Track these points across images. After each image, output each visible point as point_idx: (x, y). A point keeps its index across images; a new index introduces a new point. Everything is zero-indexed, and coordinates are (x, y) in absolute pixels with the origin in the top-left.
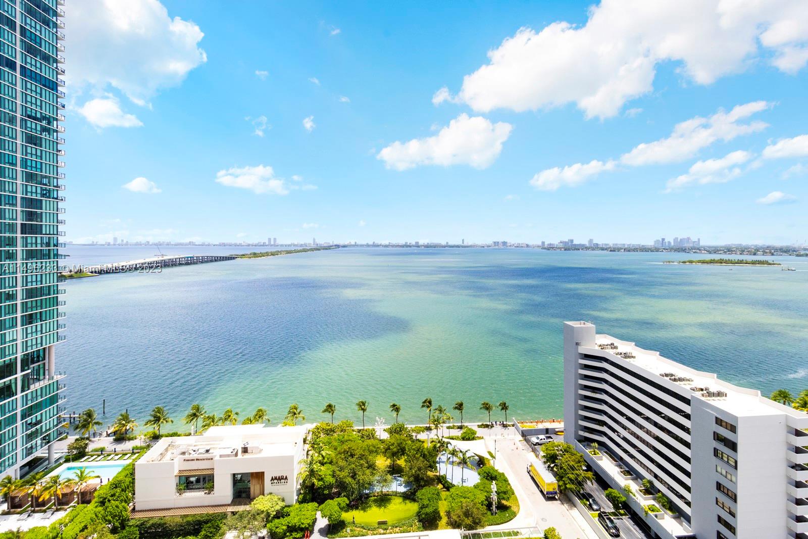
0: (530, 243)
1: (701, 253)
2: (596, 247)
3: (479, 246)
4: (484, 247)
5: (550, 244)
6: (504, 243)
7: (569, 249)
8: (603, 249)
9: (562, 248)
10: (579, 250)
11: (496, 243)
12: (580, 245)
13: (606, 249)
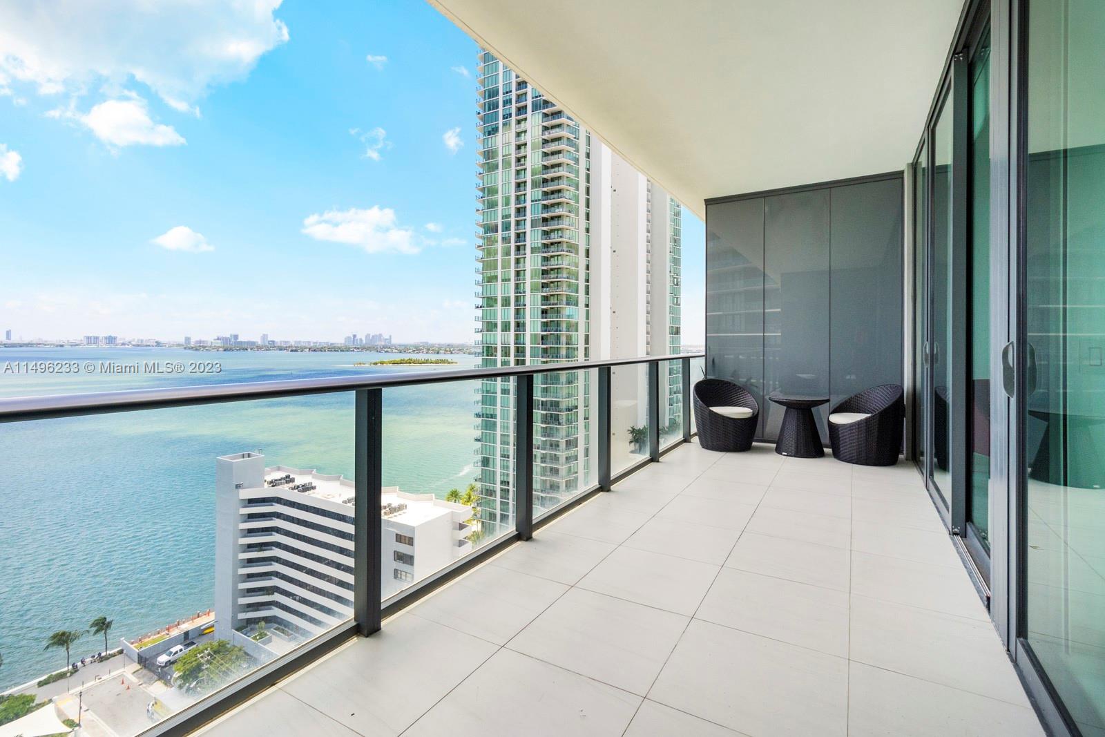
0: (162, 340)
1: (392, 352)
2: (272, 346)
3: (51, 344)
4: (62, 346)
5: (200, 342)
6: (111, 340)
7: (231, 350)
8: (281, 349)
9: (221, 347)
10: (247, 350)
11: (91, 340)
12: (248, 343)
13: (286, 349)
